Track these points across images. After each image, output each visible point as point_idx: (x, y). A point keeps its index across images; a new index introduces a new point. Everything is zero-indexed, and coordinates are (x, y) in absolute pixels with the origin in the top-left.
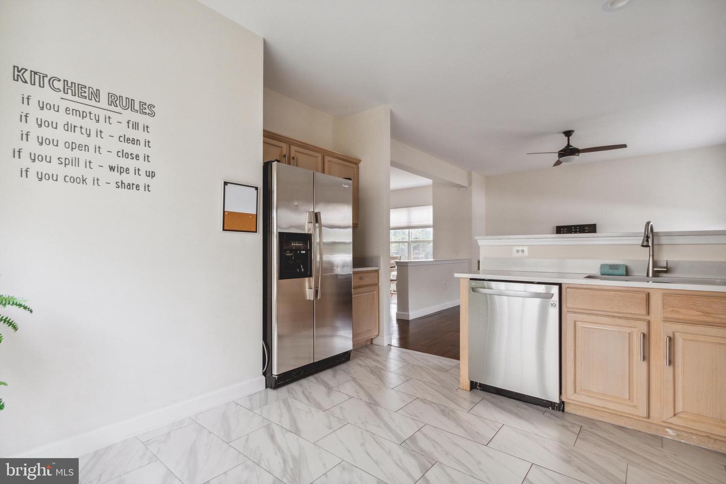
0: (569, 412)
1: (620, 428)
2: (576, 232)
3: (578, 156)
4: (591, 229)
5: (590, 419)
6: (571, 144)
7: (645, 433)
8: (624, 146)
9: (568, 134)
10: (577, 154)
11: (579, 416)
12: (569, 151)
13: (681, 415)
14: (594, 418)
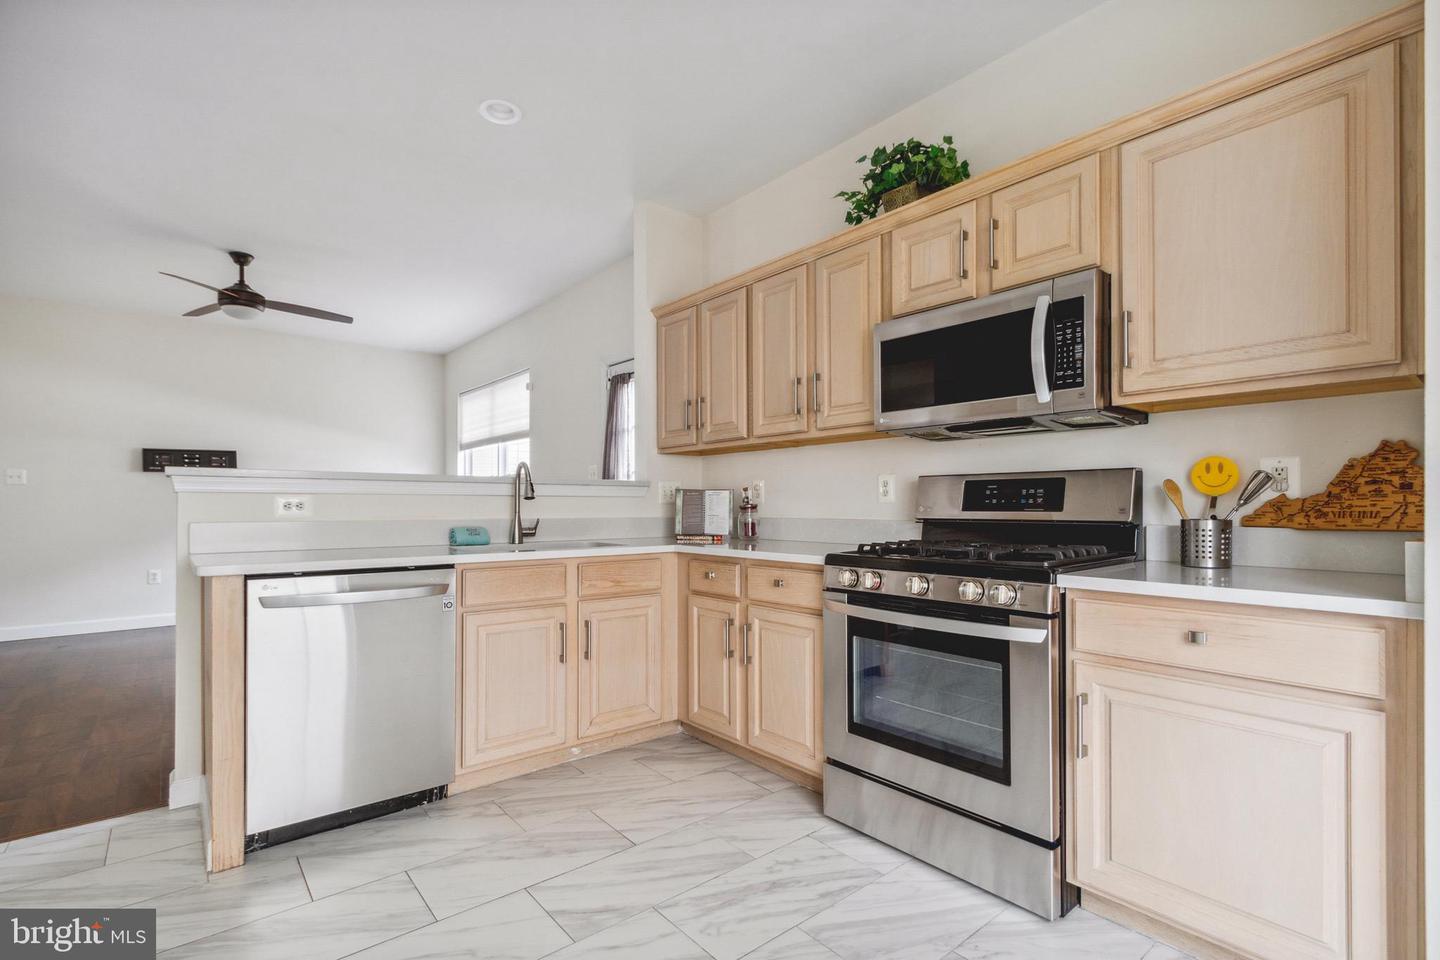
0: (457, 792)
1: (527, 777)
2: (192, 464)
3: (262, 311)
4: (228, 459)
5: (488, 786)
6: (246, 283)
7: (554, 767)
8: (349, 320)
9: (241, 259)
10: (261, 307)
11: (472, 790)
12: (239, 296)
13: (598, 720)
14: (490, 782)
